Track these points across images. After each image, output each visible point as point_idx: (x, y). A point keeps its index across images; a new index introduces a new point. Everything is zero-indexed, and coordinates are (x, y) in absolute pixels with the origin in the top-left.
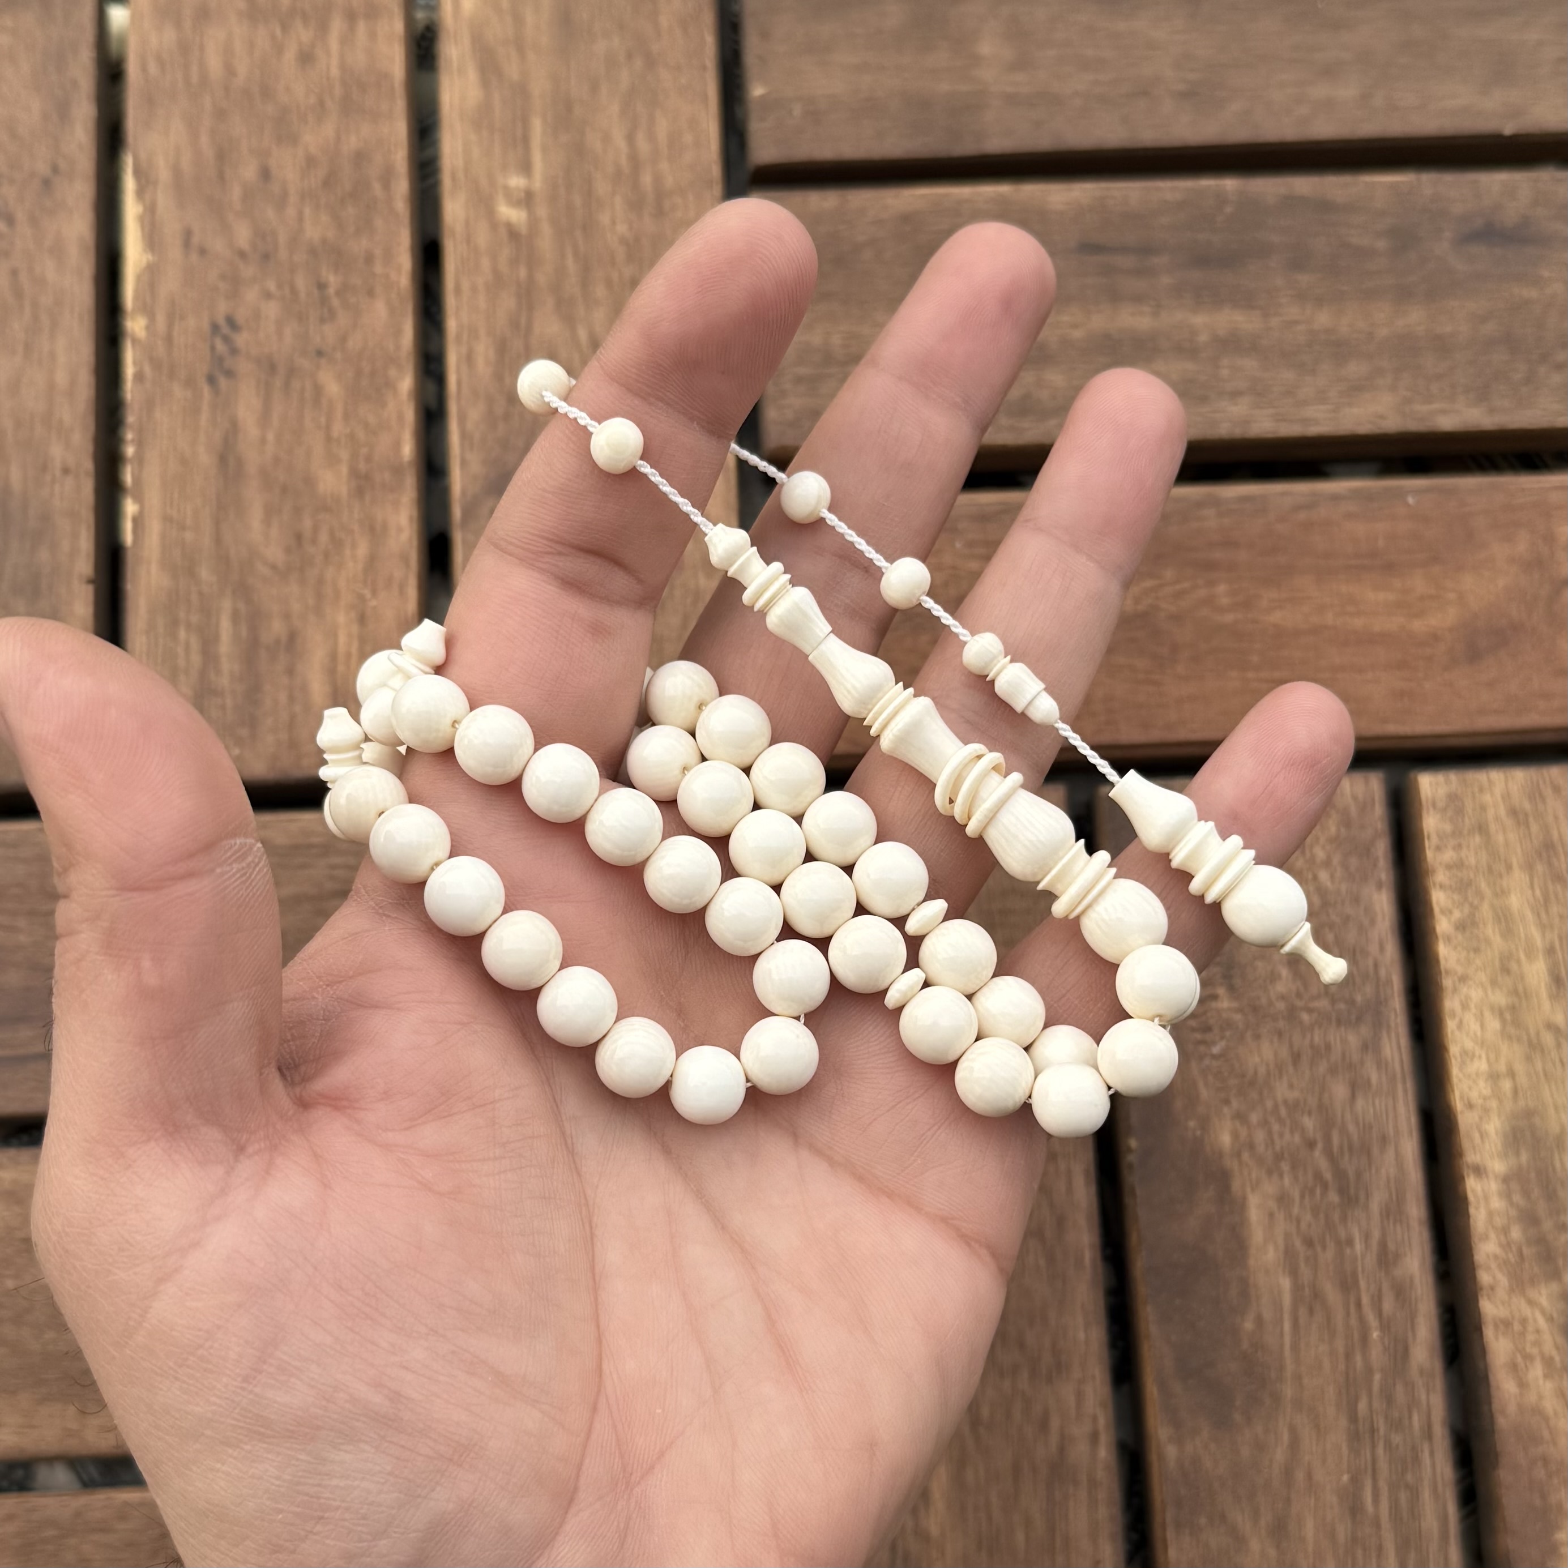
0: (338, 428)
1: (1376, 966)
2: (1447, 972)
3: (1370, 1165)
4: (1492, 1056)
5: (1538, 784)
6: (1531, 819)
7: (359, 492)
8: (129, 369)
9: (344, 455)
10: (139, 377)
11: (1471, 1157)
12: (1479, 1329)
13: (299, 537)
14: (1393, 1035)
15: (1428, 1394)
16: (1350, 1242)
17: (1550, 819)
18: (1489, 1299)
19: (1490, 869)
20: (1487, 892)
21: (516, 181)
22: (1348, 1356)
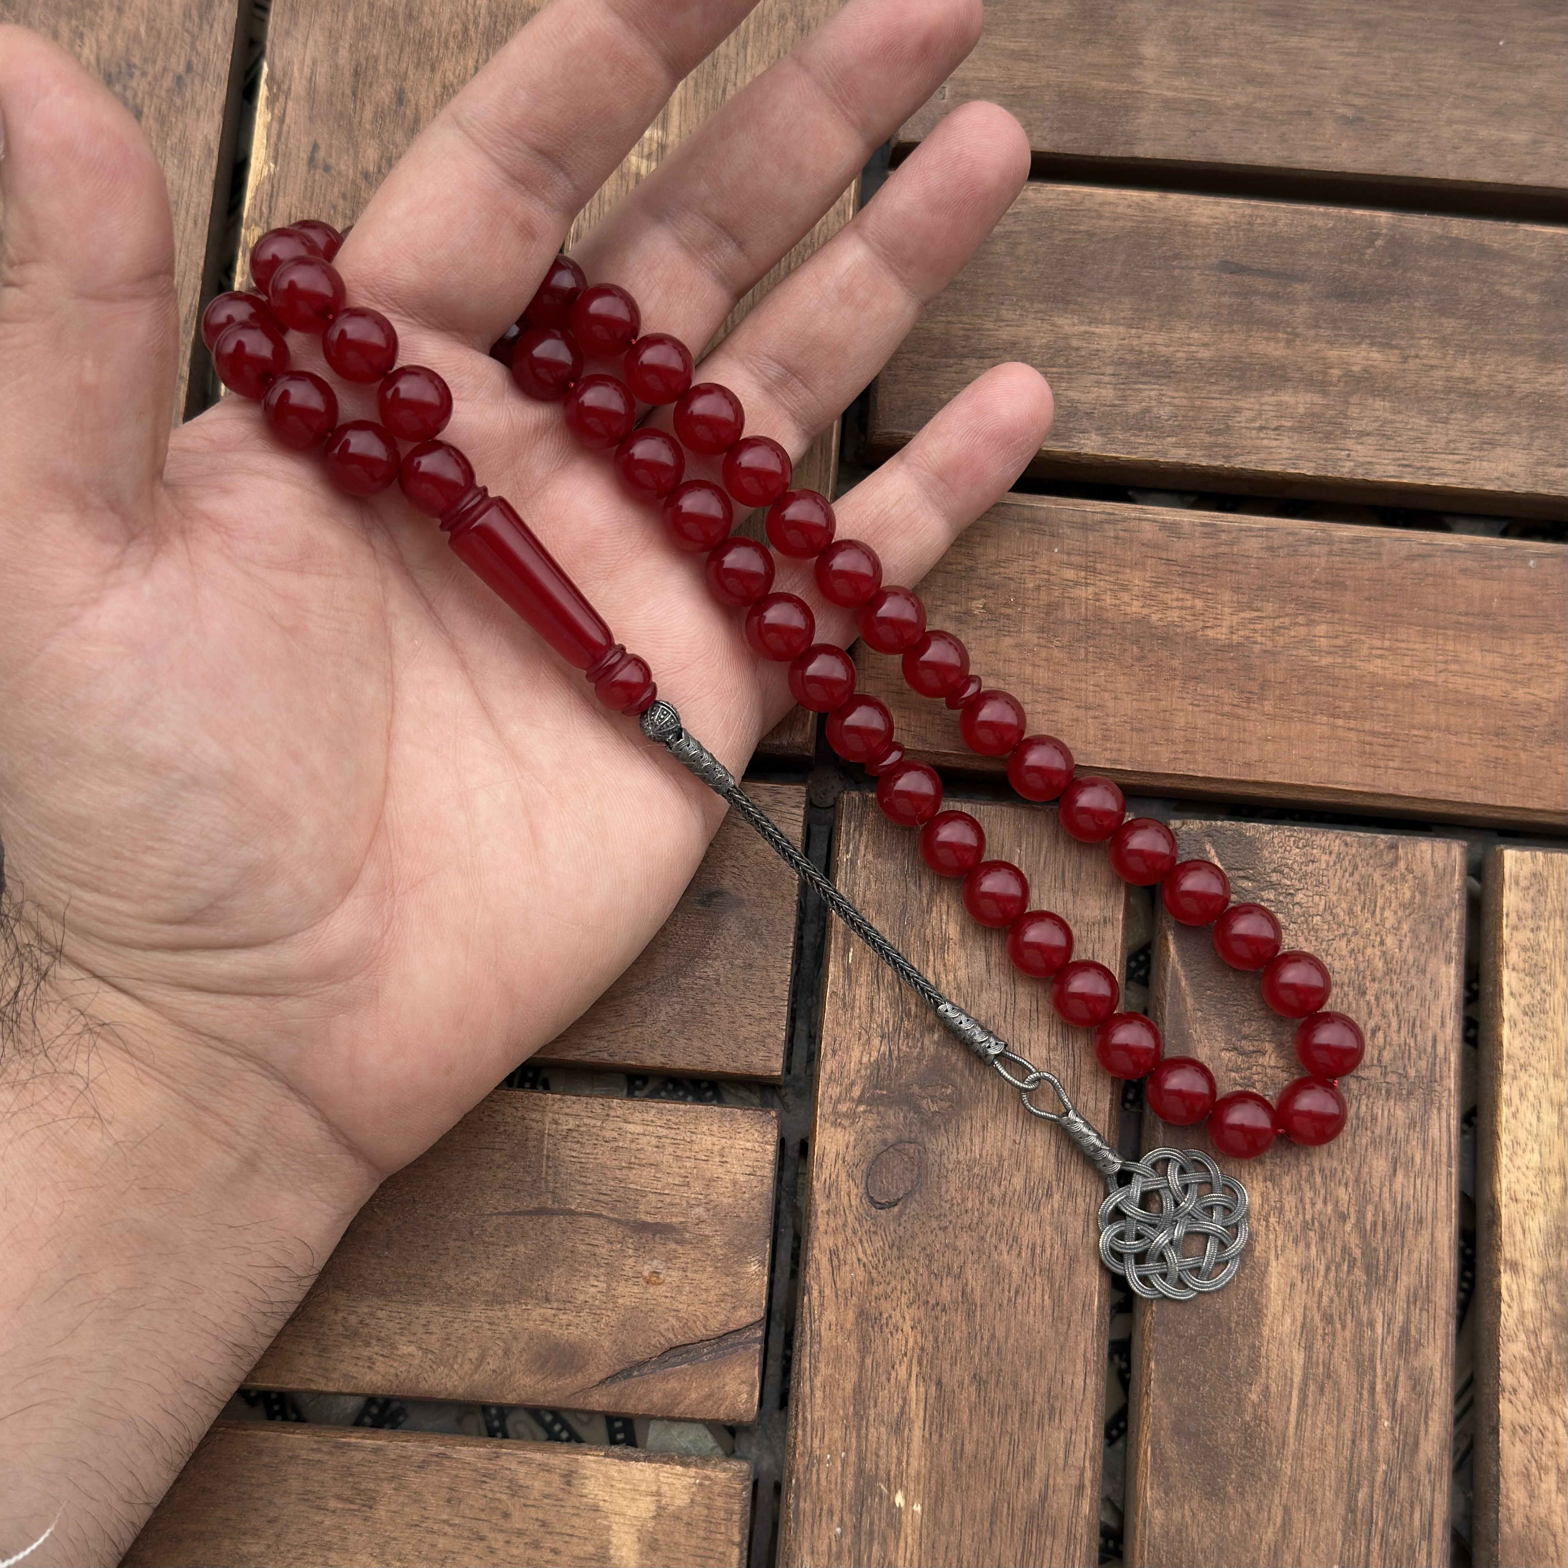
1: (1435, 1040)
3: (1403, 1247)
4: (1546, 1150)
11: (1508, 1252)
12: (1495, 1431)
14: (1444, 1115)
15: (1434, 1490)
16: (1371, 1324)
18: (1511, 1402)
22: (1354, 1442)
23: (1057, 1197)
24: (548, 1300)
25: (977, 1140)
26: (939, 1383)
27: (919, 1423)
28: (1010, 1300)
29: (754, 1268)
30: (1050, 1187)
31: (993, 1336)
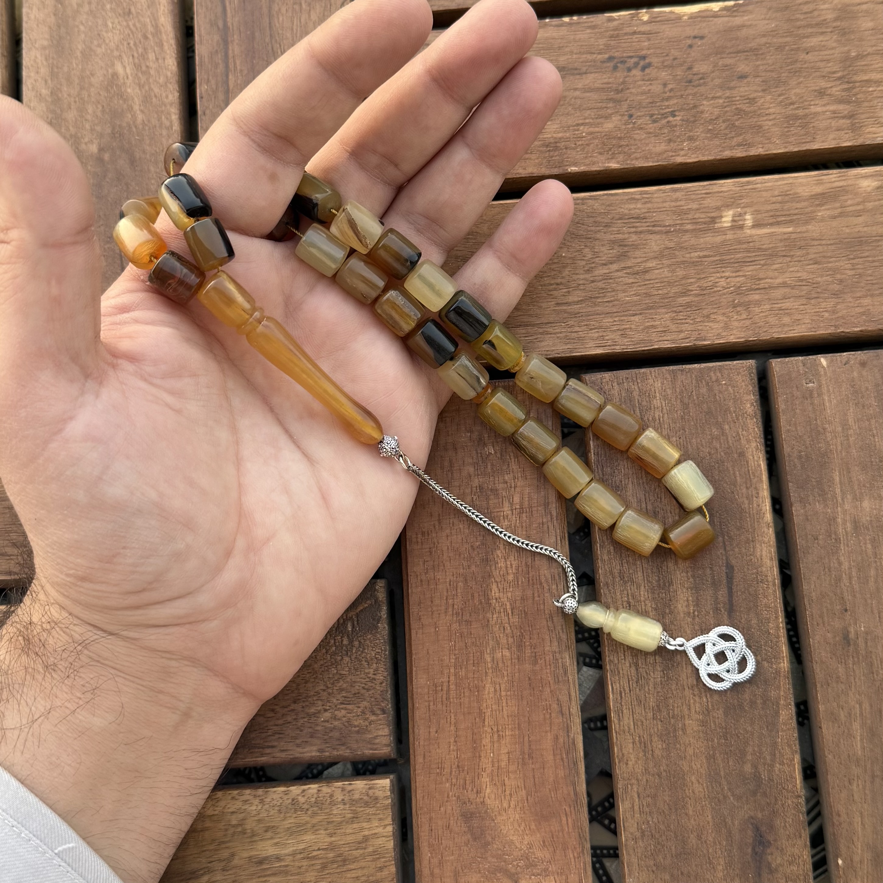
0: (584, 130)
2: (267, 791)
5: (383, 858)
6: (361, 852)
7: (547, 144)
8: (615, 15)
9: (568, 134)
10: (611, 20)
17: (362, 864)
19: (329, 823)
20: (315, 821)
21: (749, 220)
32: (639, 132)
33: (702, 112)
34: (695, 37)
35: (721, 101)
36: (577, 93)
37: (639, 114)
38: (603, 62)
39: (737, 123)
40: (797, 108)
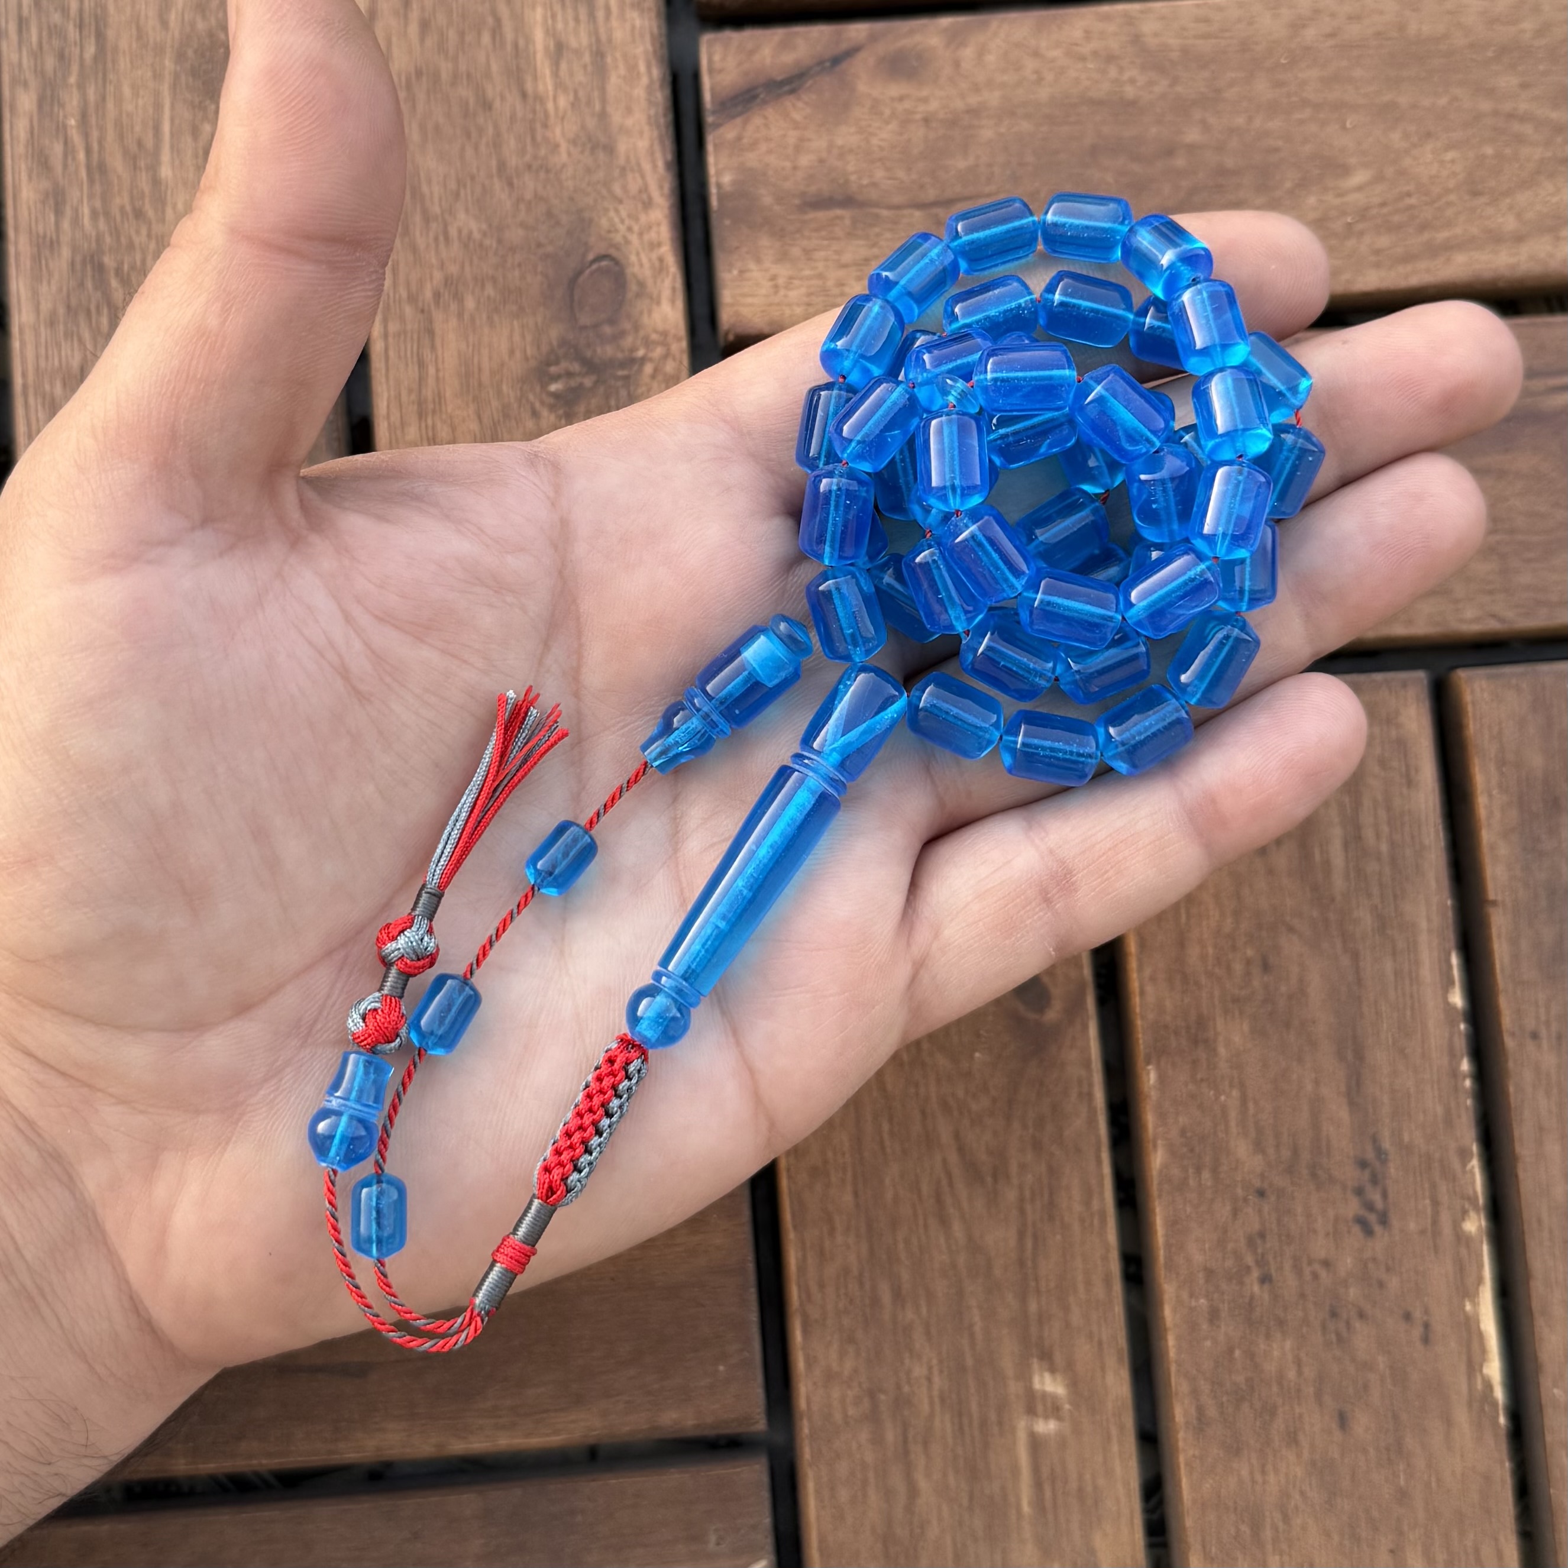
0: (1232, 1099)
3: (68, 296)
7: (1202, 1022)
8: (1475, 1165)
9: (1223, 1067)
10: (1465, 1155)
13: (1266, 967)
15: (18, 63)
16: (94, 214)
21: (1046, 1426)
22: (102, 99)
23: (428, 294)
24: (926, 120)
25: (517, 338)
26: (524, 95)
27: (540, 56)
28: (465, 186)
29: (727, 179)
30: (437, 303)
31: (476, 148)
32: (1228, 1208)
33: (1268, 1336)
34: (1427, 1326)
35: (1292, 1374)
36: (1309, 1087)
37: (1266, 1209)
38: (1375, 1140)
39: (1245, 1407)
40: (1275, 1529)
